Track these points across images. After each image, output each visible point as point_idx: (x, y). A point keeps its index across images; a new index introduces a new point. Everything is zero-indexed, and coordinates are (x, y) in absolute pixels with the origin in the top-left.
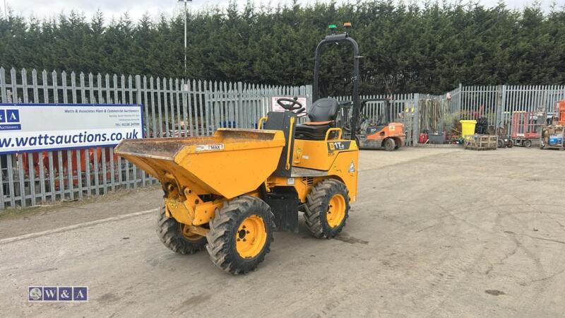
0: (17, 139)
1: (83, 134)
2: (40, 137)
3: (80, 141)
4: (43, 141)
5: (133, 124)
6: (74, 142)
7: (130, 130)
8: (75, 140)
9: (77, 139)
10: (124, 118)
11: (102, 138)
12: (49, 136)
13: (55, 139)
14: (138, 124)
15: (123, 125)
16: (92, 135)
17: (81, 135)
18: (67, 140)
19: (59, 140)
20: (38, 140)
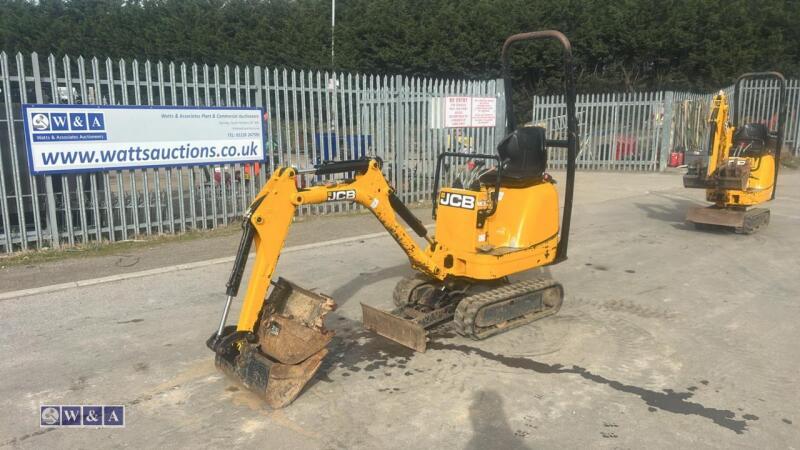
0: (102, 152)
1: (186, 147)
2: (131, 151)
3: (182, 157)
4: (134, 155)
5: (250, 135)
6: (174, 157)
7: (247, 142)
8: (175, 155)
9: (177, 153)
10: (239, 126)
11: (210, 153)
12: (143, 149)
13: (149, 153)
14: (257, 135)
15: (237, 135)
16: (197, 149)
17: (182, 149)
18: (165, 155)
19: (155, 154)
20: (128, 154)
